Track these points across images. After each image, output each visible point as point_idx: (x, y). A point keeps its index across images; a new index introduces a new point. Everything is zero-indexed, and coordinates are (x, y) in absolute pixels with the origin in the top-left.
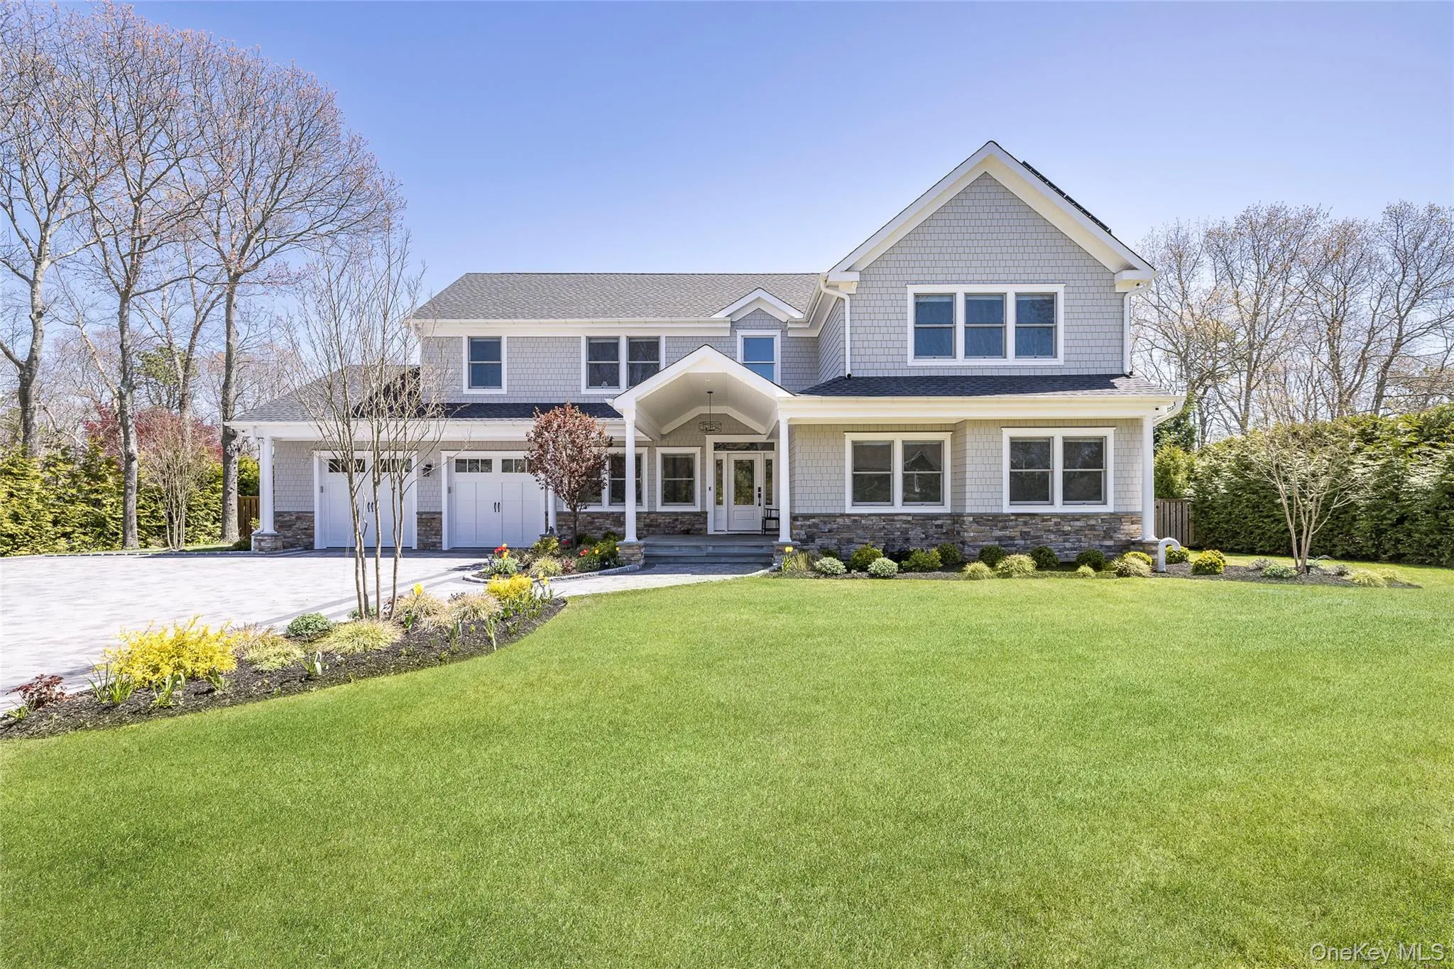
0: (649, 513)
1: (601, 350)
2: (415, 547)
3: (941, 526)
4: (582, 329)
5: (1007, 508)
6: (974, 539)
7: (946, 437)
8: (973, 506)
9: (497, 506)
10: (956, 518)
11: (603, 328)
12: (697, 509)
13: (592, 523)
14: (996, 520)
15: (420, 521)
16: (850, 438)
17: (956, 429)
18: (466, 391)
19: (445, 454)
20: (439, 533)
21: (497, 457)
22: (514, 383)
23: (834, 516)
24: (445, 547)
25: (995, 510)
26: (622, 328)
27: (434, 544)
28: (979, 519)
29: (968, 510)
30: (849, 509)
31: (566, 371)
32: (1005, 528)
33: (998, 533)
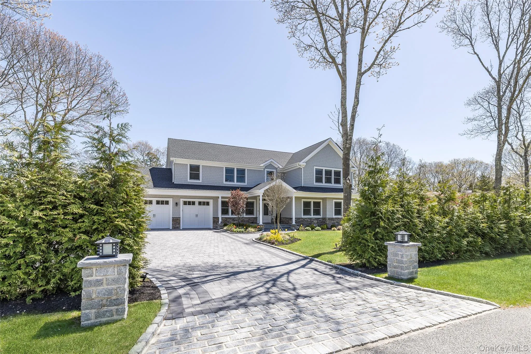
0: (242, 218)
1: (229, 171)
2: (171, 228)
3: (320, 221)
4: (225, 165)
5: (334, 217)
6: (328, 223)
7: (321, 201)
8: (328, 216)
9: (197, 216)
10: (324, 219)
11: (230, 165)
12: (255, 216)
13: (226, 220)
14: (332, 219)
15: (173, 220)
16: (303, 200)
17: (323, 199)
18: (189, 180)
19: (181, 200)
20: (179, 224)
21: (197, 201)
22: (204, 179)
23: (300, 218)
24: (181, 228)
25: (332, 217)
26: (235, 166)
27: (178, 227)
28: (329, 219)
29: (327, 217)
30: (303, 217)
31: (219, 177)
32: (333, 221)
33: (333, 222)
